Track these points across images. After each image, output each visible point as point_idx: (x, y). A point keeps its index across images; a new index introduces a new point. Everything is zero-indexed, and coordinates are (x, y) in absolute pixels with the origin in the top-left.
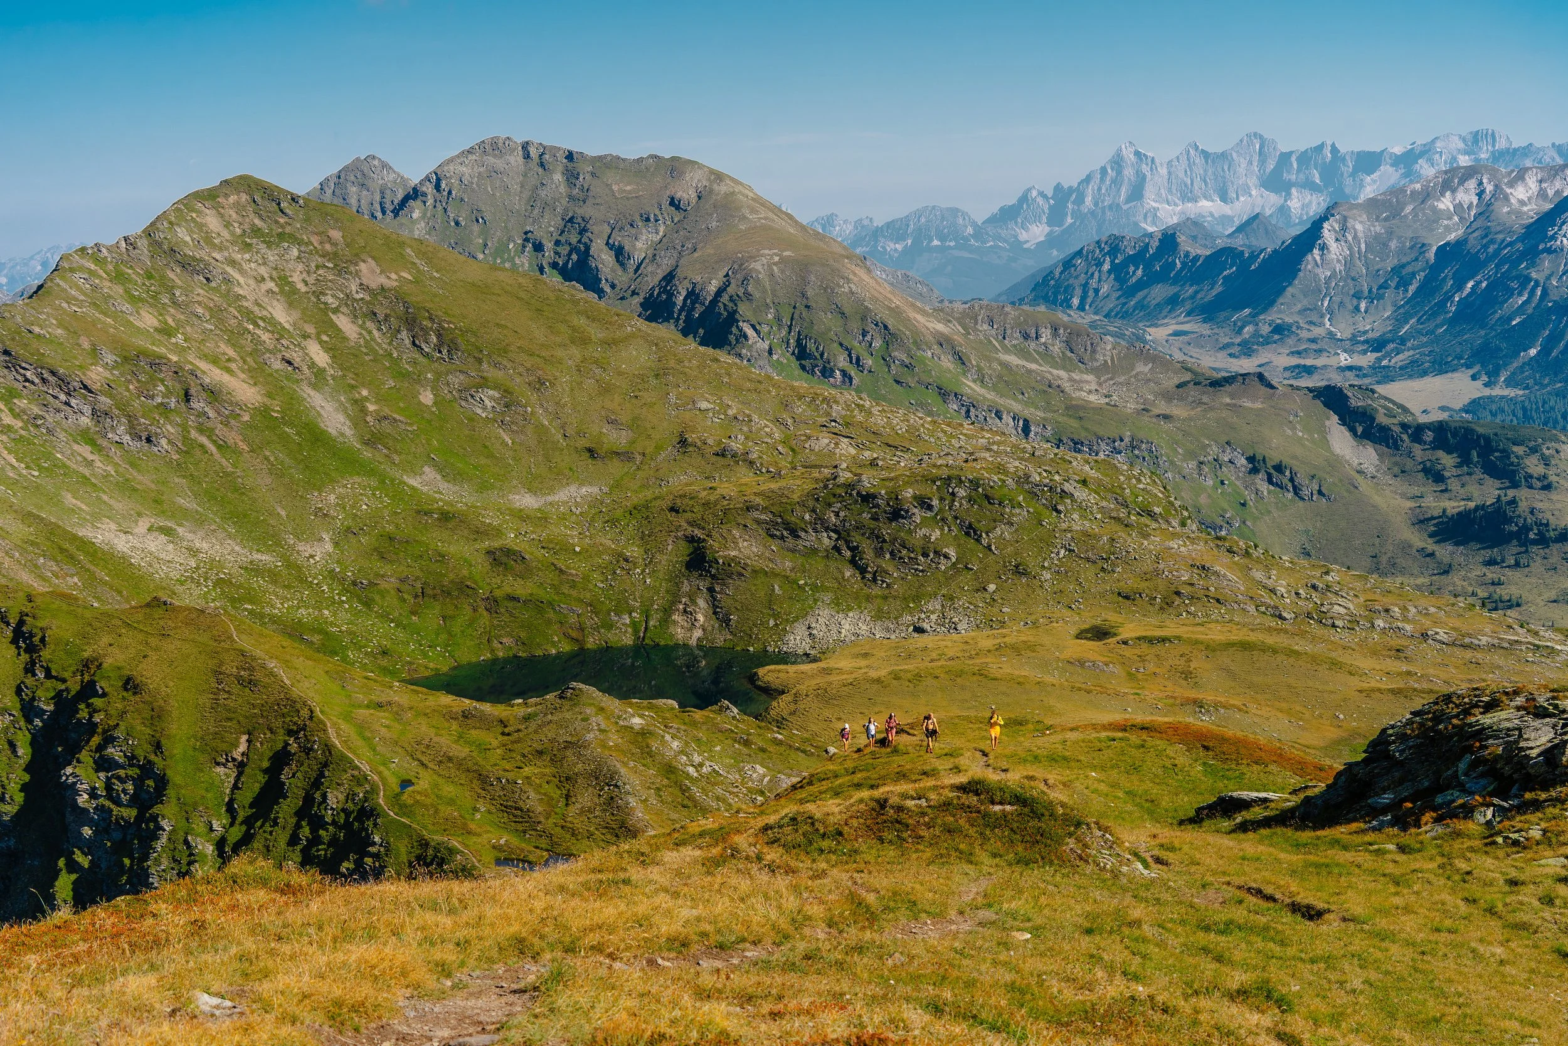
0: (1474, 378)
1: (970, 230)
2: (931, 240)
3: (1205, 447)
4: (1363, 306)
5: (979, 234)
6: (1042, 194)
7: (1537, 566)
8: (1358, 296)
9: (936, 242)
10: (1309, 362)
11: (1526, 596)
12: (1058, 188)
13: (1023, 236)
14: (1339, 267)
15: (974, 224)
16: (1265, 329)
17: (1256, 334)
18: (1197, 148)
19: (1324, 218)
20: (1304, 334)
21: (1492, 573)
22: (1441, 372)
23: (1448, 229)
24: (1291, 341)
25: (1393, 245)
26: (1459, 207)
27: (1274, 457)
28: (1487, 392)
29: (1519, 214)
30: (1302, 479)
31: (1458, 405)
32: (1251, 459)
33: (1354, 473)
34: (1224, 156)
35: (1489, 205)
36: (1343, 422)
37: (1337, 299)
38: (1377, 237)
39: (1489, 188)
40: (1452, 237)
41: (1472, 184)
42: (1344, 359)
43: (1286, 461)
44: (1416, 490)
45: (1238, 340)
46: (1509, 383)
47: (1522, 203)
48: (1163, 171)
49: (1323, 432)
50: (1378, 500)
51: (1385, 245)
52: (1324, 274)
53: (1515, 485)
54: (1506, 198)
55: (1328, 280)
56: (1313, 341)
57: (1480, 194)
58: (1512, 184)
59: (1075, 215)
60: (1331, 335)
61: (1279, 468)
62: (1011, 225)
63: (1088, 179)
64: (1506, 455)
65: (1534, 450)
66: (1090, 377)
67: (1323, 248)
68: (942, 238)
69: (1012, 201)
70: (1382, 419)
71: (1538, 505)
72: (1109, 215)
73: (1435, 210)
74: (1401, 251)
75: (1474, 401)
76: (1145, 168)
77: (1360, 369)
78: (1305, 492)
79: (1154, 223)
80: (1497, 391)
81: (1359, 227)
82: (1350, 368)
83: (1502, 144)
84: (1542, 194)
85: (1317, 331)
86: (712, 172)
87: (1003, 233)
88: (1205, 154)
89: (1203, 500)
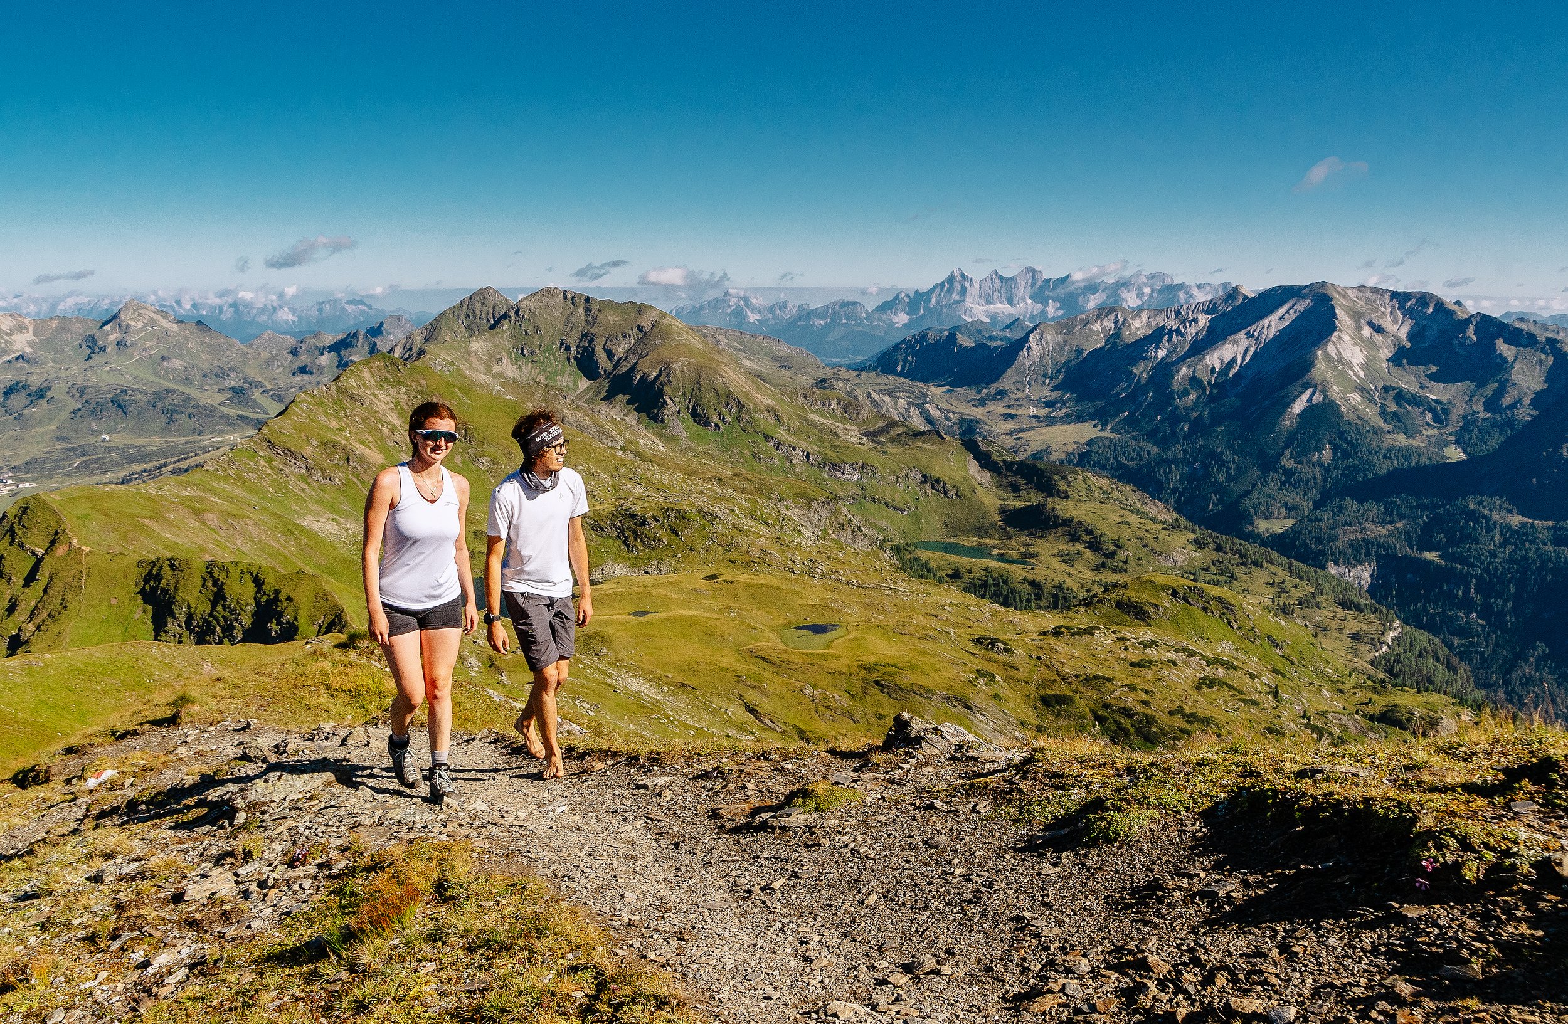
0: (1094, 426)
1: (864, 315)
2: (841, 319)
3: (901, 469)
4: (1047, 382)
5: (868, 318)
6: (907, 295)
7: (1051, 537)
8: (1045, 376)
9: (844, 321)
10: (1013, 412)
11: (1042, 552)
12: (917, 292)
13: (895, 319)
14: (1037, 359)
15: (867, 312)
16: (993, 392)
17: (988, 395)
18: (996, 273)
19: (1031, 331)
20: (1013, 396)
21: (1029, 540)
22: (1079, 422)
23: (1097, 341)
24: (1005, 399)
25: (1067, 348)
26: (1104, 329)
27: (936, 474)
28: (1100, 434)
29: (1135, 335)
30: (949, 487)
31: (1083, 441)
32: (924, 476)
33: (977, 486)
34: (1012, 279)
35: (1120, 328)
36: (975, 458)
37: (1034, 377)
38: (1059, 343)
39: (1121, 320)
40: (1099, 346)
41: (1112, 317)
42: (1033, 411)
43: (942, 477)
44: (1005, 495)
45: (978, 397)
46: (1112, 430)
47: (1138, 329)
48: (977, 286)
49: (965, 463)
50: (986, 500)
51: (1062, 348)
52: (1028, 362)
53: (1051, 495)
54: (1129, 326)
55: (1030, 366)
56: (1018, 400)
57: (1115, 323)
58: (1133, 318)
59: (926, 308)
60: (1028, 396)
61: (938, 481)
62: (888, 312)
63: (935, 287)
64: (1050, 479)
65: (1063, 478)
66: (855, 428)
67: (1029, 348)
68: (848, 319)
69: (890, 299)
70: (995, 458)
71: (1056, 507)
72: (945, 309)
73: (1091, 330)
74: (1070, 352)
75: (1092, 440)
76: (967, 284)
77: (1039, 417)
78: (950, 494)
79: (970, 316)
80: (1107, 434)
81: (1049, 337)
82: (1034, 417)
83: (1168, 281)
84: (1149, 324)
85: (1020, 395)
86: (661, 312)
87: (884, 317)
88: (1001, 278)
89: (897, 495)
